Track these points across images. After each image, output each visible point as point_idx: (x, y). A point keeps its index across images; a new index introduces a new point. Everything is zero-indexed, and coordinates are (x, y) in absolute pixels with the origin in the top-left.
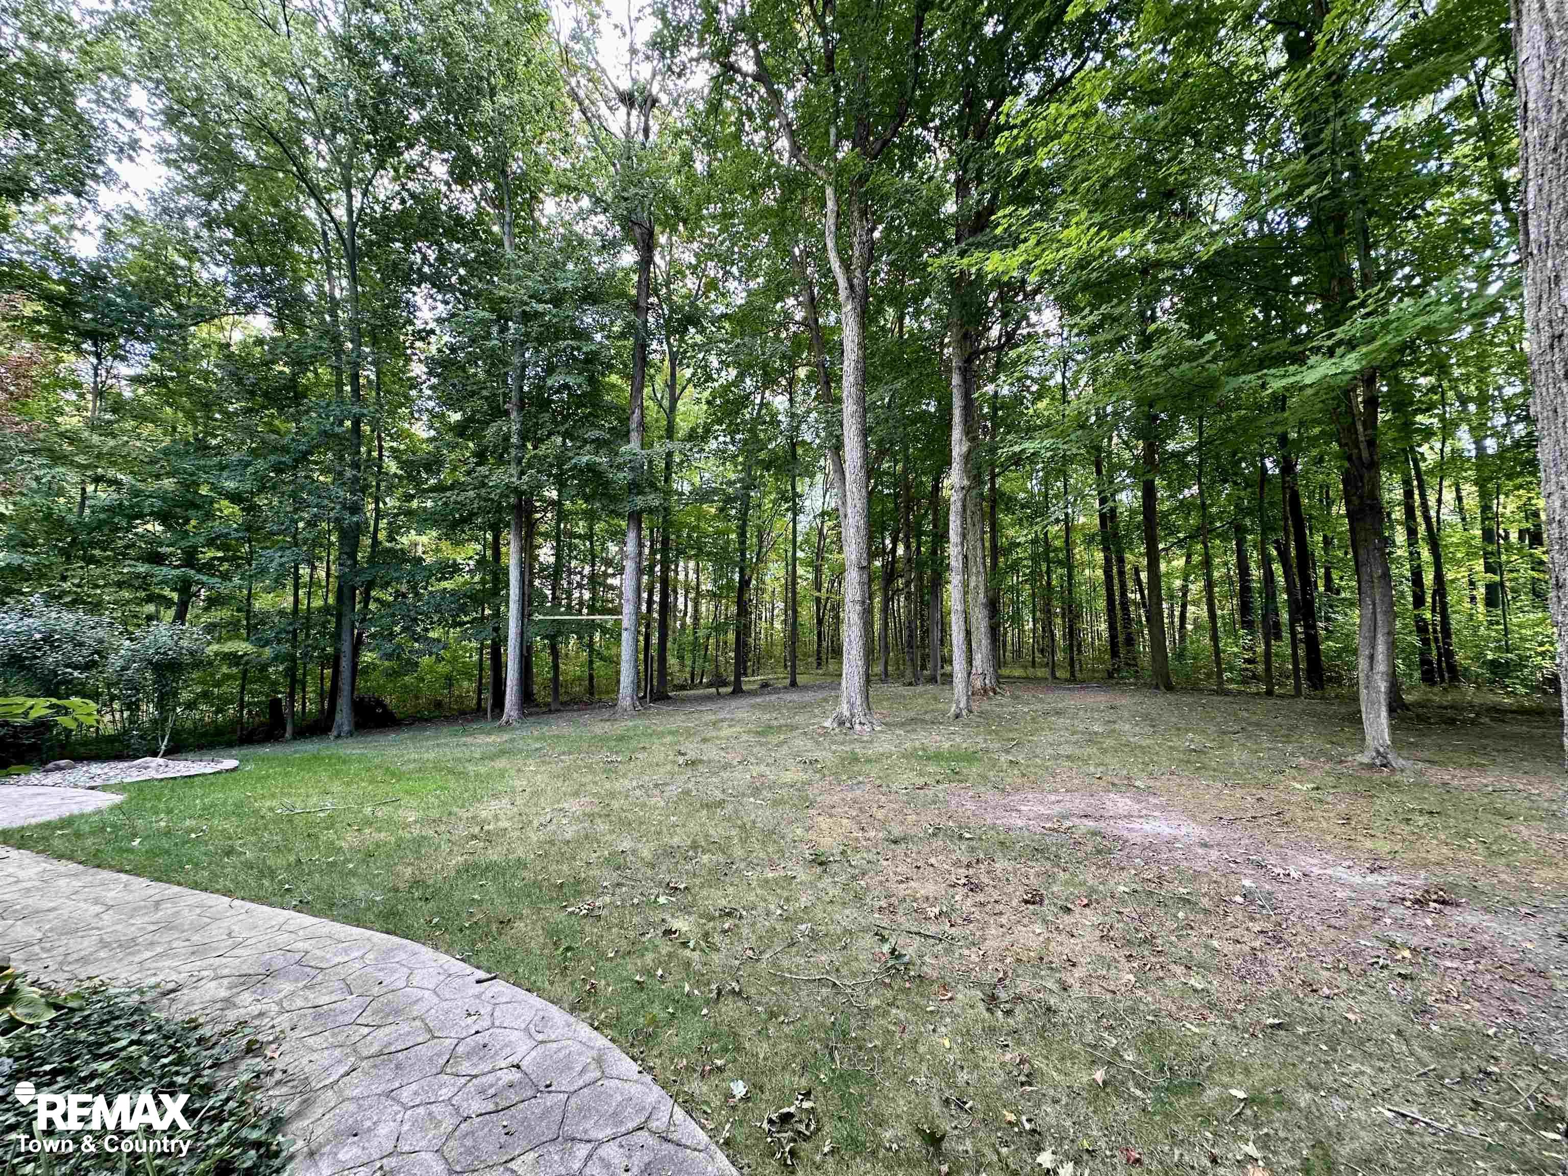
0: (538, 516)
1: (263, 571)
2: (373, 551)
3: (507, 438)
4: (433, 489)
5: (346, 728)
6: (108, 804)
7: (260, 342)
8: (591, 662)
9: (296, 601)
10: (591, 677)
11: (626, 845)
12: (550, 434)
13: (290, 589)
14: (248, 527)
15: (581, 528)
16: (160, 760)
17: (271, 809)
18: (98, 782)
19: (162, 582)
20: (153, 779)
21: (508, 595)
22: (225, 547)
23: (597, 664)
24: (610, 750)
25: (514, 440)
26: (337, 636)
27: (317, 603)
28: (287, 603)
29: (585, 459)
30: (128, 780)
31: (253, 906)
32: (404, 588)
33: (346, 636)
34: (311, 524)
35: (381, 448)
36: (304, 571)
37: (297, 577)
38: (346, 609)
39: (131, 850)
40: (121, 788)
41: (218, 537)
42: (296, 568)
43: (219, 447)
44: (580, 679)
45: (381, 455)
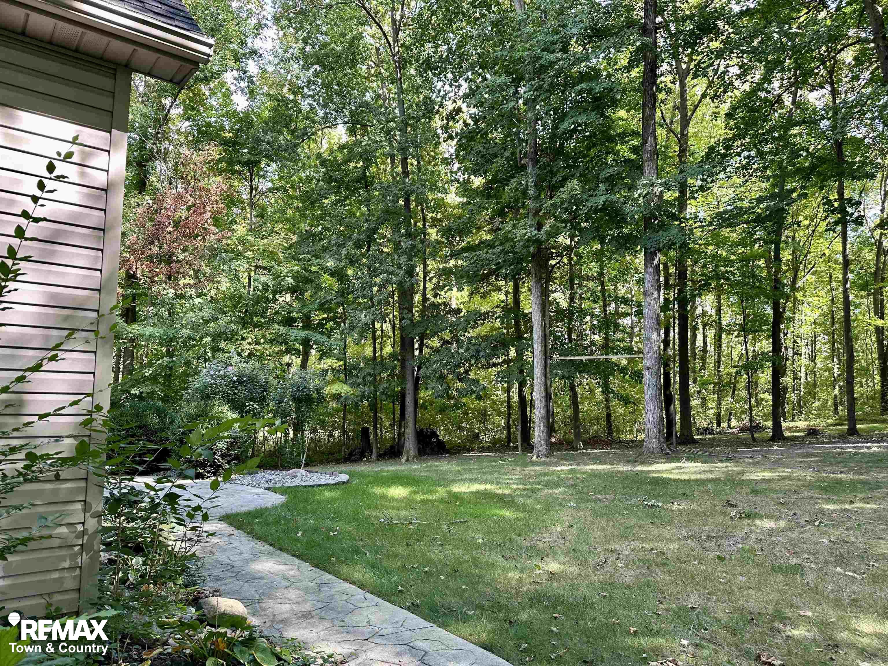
0: (553, 262)
1: (352, 328)
2: (424, 306)
3: (524, 193)
4: (464, 250)
5: (412, 453)
6: (280, 501)
7: (342, 147)
8: (607, 400)
9: (375, 352)
10: (609, 416)
11: (694, 601)
12: (565, 179)
13: (370, 342)
14: (342, 293)
15: (594, 268)
16: (302, 471)
17: (377, 518)
18: (271, 485)
19: (293, 341)
20: (300, 486)
21: (531, 338)
22: (329, 310)
23: (614, 402)
24: (647, 492)
25: (531, 192)
26: (402, 377)
27: (388, 349)
28: (369, 351)
29: (601, 200)
30: (286, 485)
31: (380, 601)
32: (447, 336)
33: (409, 378)
34: (382, 287)
35: (424, 220)
36: (377, 326)
37: (374, 331)
38: (408, 356)
39: (297, 540)
40: (283, 491)
41: (325, 303)
42: (373, 324)
43: (321, 233)
44: (598, 419)
45: (424, 225)
